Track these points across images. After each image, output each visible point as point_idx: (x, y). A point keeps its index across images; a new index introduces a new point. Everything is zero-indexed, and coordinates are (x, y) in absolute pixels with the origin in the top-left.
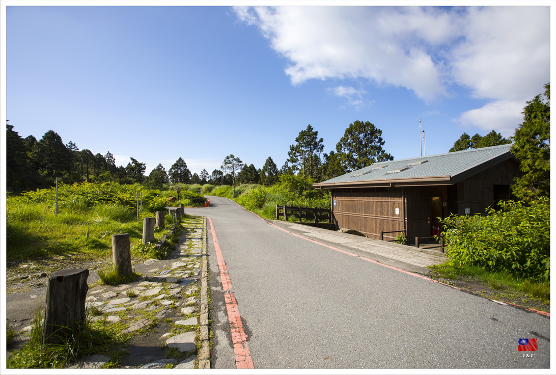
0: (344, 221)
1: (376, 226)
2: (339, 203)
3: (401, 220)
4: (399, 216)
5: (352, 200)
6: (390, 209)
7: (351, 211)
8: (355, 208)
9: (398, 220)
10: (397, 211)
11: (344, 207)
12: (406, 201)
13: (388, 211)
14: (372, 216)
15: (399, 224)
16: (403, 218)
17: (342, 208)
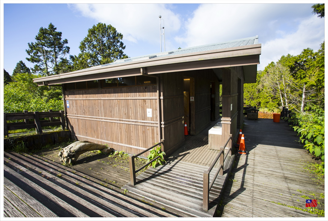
0: (81, 126)
1: (121, 133)
2: (73, 103)
3: (155, 125)
4: (152, 119)
5: (88, 98)
6: (139, 110)
7: (87, 114)
8: (93, 109)
9: (150, 125)
10: (149, 113)
11: (78, 108)
12: (162, 98)
13: (136, 113)
14: (115, 119)
15: (153, 130)
16: (158, 122)
17: (77, 110)
